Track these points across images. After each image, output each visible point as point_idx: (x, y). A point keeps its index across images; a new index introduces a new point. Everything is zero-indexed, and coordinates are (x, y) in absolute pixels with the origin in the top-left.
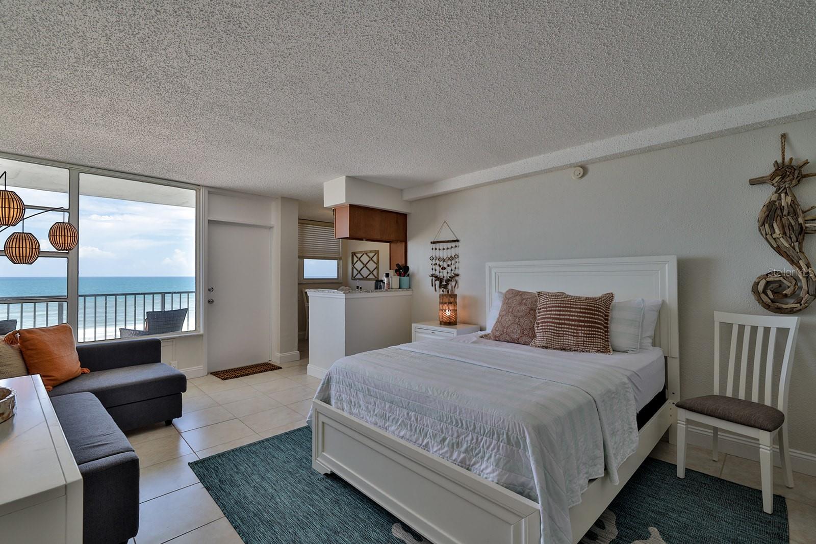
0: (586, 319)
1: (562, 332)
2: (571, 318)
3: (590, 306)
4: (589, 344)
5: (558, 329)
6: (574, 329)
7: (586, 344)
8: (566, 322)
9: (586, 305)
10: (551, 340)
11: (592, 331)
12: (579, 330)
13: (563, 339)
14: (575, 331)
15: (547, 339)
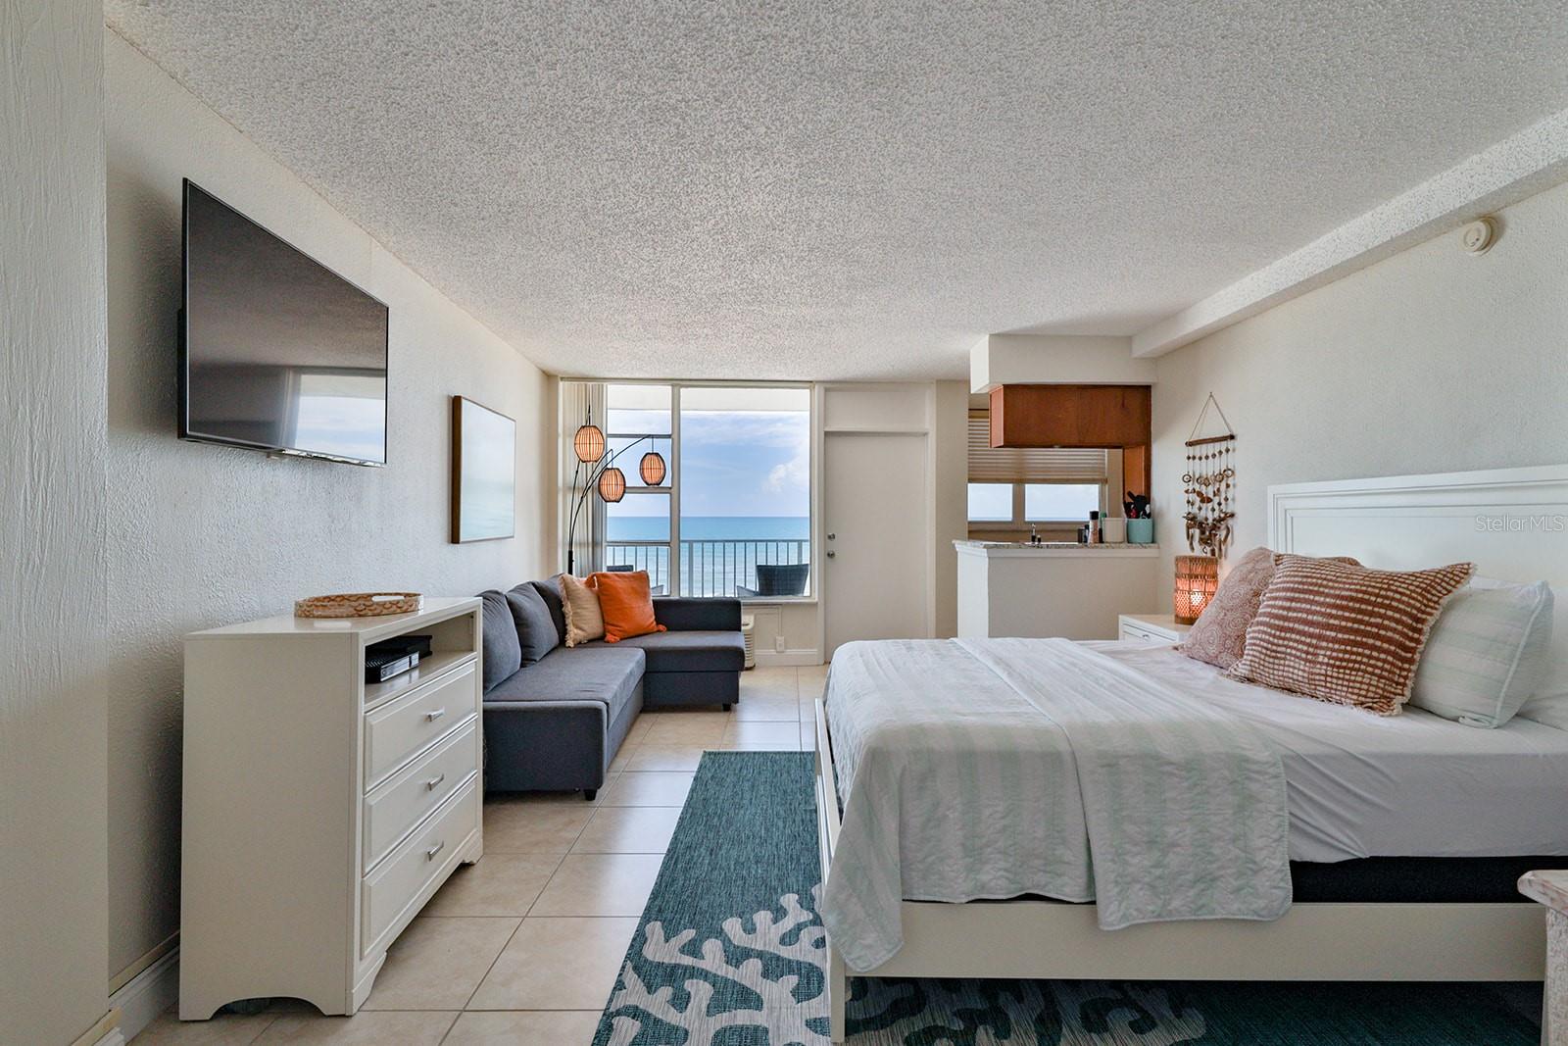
0: (1343, 623)
1: (1283, 649)
2: (1310, 617)
3: (1365, 592)
4: (1337, 684)
5: (1276, 641)
6: (1309, 645)
7: (1331, 683)
8: (1296, 626)
9: (1357, 591)
10: (1259, 663)
11: (1352, 653)
12: (1322, 648)
13: (1284, 665)
14: (1311, 650)
15: (1251, 661)
